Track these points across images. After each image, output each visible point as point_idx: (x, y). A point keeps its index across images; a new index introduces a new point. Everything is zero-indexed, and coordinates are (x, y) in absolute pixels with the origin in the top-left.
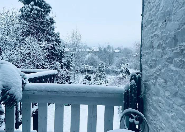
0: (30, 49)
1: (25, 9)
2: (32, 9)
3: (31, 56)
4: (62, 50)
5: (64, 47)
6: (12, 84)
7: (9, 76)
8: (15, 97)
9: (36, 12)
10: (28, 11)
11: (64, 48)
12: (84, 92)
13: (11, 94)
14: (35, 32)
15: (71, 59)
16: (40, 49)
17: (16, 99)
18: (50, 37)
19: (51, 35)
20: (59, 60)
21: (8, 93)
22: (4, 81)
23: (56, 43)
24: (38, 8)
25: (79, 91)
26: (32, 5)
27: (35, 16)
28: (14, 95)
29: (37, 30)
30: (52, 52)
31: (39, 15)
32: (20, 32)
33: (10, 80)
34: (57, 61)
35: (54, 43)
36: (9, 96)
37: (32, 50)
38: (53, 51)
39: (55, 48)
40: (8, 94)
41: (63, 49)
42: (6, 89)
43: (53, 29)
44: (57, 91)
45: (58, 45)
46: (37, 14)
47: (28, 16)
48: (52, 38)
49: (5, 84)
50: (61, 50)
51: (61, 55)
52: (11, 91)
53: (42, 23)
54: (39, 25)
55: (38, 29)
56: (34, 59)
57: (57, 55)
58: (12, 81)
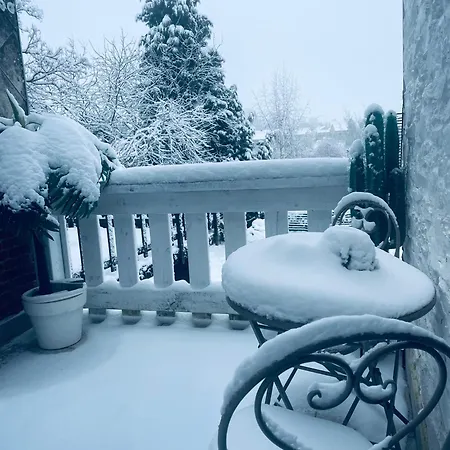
0: (168, 130)
1: (152, 37)
2: (167, 35)
3: (171, 147)
4: (246, 129)
5: (250, 119)
6: (71, 160)
7: (61, 142)
8: (80, 192)
9: (176, 39)
10: (158, 41)
11: (249, 123)
12: (249, 179)
13: (72, 186)
14: (178, 89)
15: (268, 148)
16: (191, 128)
17: (84, 197)
18: (213, 99)
19: (215, 94)
20: (239, 153)
21: (65, 183)
22: (50, 155)
23: (228, 112)
24: (180, 28)
25: (236, 176)
26: (167, 25)
27: (175, 49)
28: (78, 187)
29: (180, 85)
30: (221, 135)
31: (183, 46)
32: (143, 94)
33: (64, 152)
34: (234, 157)
35: (224, 112)
36: (66, 190)
37: (173, 132)
38: (224, 133)
39: (227, 125)
40: (64, 185)
41: (247, 126)
42: (57, 174)
43: (220, 79)
44: (183, 179)
45: (234, 117)
46: (179, 45)
47: (159, 53)
48: (219, 101)
49: (53, 160)
50: (242, 129)
51: (243, 141)
52: (69, 178)
53: (192, 65)
54: (184, 72)
55: (183, 81)
56: (177, 153)
57: (233, 143)
58: (69, 154)
